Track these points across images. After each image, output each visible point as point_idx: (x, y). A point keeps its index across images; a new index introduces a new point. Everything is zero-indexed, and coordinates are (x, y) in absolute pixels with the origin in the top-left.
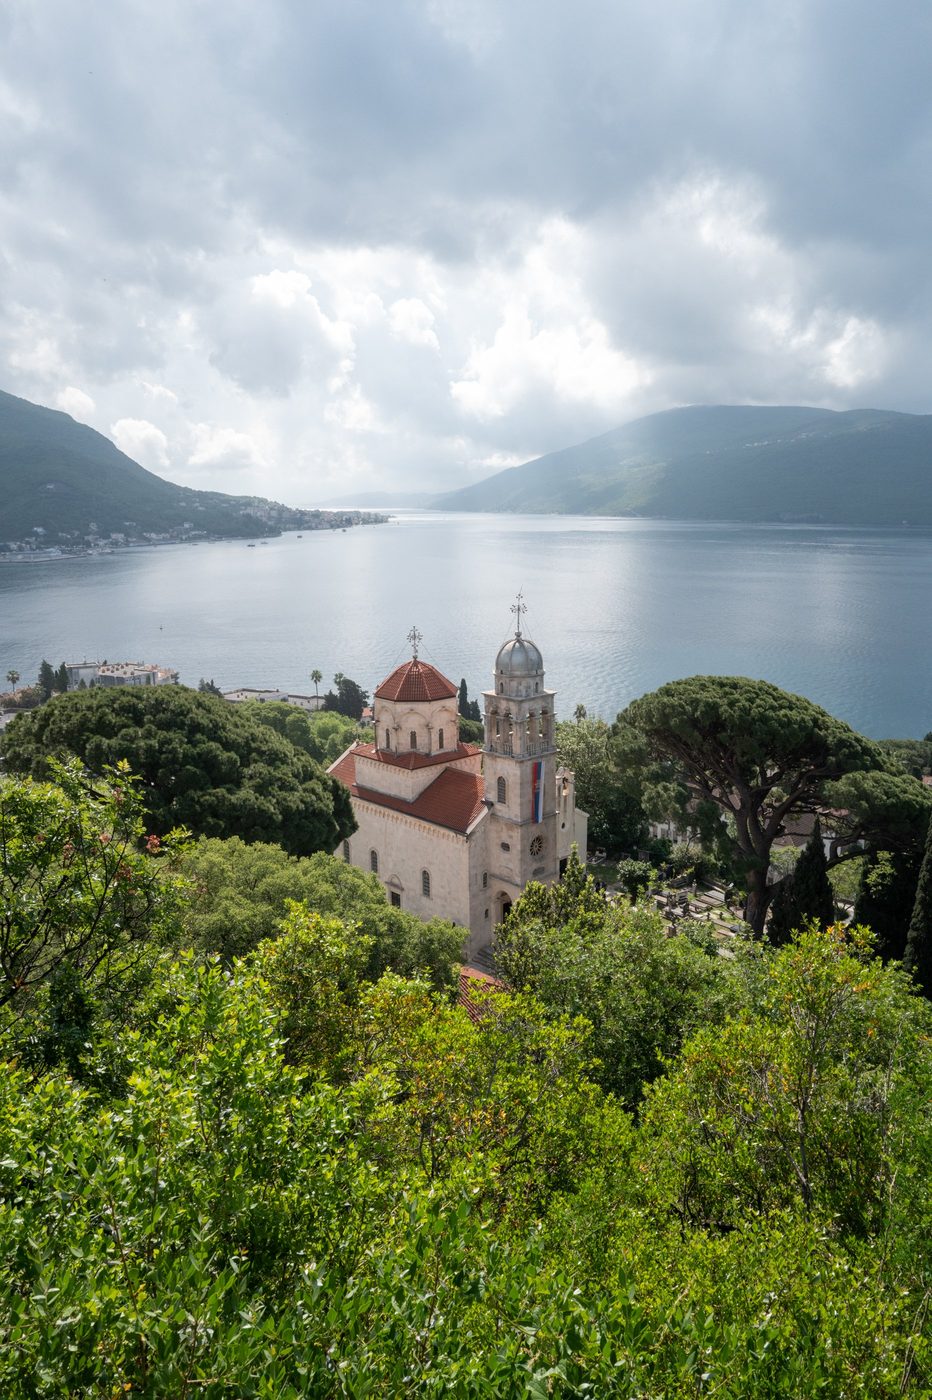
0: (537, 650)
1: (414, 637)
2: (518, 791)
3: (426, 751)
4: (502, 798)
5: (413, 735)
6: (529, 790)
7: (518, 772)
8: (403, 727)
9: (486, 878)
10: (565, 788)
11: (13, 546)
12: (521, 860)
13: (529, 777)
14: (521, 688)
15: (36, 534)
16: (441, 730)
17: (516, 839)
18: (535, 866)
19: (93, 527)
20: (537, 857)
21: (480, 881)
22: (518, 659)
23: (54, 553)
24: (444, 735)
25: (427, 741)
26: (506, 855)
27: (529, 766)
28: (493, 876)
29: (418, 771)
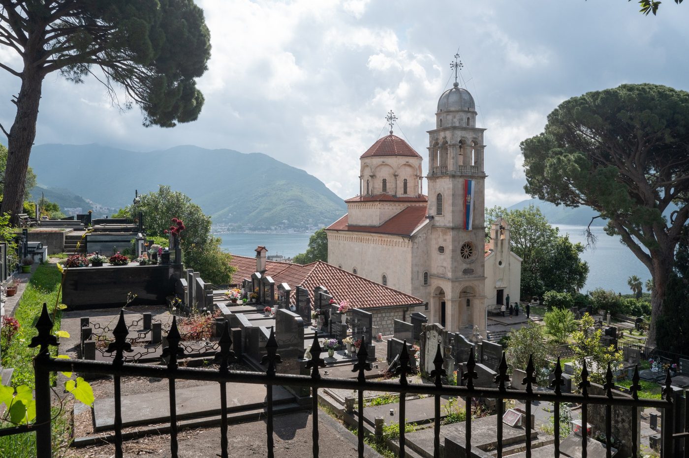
0: (469, 94)
1: (391, 118)
2: (450, 202)
3: (393, 193)
4: (439, 211)
5: (384, 181)
7: (451, 186)
8: (378, 176)
9: (426, 277)
10: (501, 233)
12: (452, 258)
13: (460, 192)
14: (455, 120)
16: (405, 180)
17: (448, 241)
18: (465, 266)
20: (467, 260)
21: (422, 278)
22: (453, 98)
24: (408, 185)
25: (394, 186)
26: (442, 257)
27: (460, 182)
28: (433, 275)
29: (385, 203)
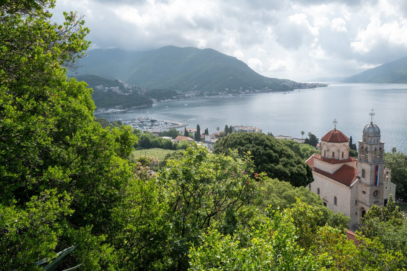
0: (378, 128)
1: (335, 122)
2: (369, 174)
3: (338, 158)
4: (363, 176)
5: (333, 153)
6: (374, 174)
7: (370, 168)
8: (330, 150)
9: (356, 202)
10: (387, 175)
11: (220, 93)
12: (370, 197)
13: (374, 170)
14: (372, 140)
15: (226, 90)
16: (343, 152)
17: (368, 190)
18: (375, 200)
19: (241, 88)
20: (376, 197)
21: (354, 202)
22: (371, 130)
23: (230, 95)
24: (344, 154)
25: (338, 155)
26: (364, 195)
27: (374, 167)
28: (359, 201)
29: (335, 164)
